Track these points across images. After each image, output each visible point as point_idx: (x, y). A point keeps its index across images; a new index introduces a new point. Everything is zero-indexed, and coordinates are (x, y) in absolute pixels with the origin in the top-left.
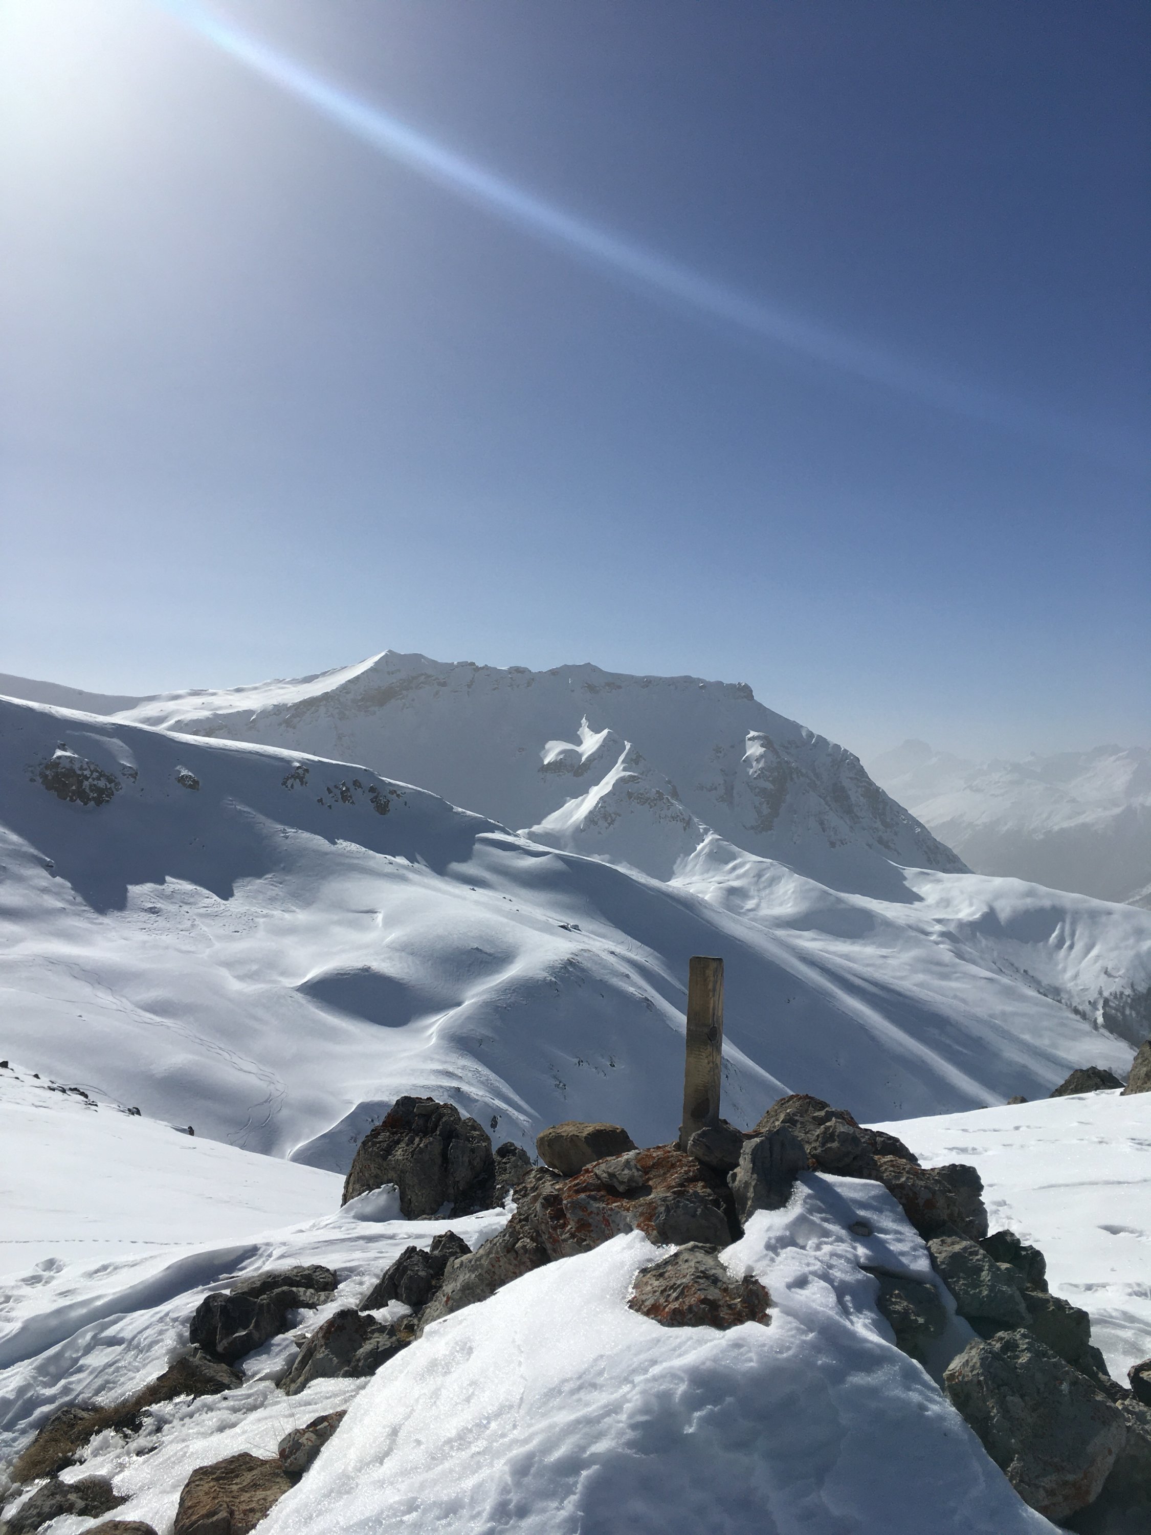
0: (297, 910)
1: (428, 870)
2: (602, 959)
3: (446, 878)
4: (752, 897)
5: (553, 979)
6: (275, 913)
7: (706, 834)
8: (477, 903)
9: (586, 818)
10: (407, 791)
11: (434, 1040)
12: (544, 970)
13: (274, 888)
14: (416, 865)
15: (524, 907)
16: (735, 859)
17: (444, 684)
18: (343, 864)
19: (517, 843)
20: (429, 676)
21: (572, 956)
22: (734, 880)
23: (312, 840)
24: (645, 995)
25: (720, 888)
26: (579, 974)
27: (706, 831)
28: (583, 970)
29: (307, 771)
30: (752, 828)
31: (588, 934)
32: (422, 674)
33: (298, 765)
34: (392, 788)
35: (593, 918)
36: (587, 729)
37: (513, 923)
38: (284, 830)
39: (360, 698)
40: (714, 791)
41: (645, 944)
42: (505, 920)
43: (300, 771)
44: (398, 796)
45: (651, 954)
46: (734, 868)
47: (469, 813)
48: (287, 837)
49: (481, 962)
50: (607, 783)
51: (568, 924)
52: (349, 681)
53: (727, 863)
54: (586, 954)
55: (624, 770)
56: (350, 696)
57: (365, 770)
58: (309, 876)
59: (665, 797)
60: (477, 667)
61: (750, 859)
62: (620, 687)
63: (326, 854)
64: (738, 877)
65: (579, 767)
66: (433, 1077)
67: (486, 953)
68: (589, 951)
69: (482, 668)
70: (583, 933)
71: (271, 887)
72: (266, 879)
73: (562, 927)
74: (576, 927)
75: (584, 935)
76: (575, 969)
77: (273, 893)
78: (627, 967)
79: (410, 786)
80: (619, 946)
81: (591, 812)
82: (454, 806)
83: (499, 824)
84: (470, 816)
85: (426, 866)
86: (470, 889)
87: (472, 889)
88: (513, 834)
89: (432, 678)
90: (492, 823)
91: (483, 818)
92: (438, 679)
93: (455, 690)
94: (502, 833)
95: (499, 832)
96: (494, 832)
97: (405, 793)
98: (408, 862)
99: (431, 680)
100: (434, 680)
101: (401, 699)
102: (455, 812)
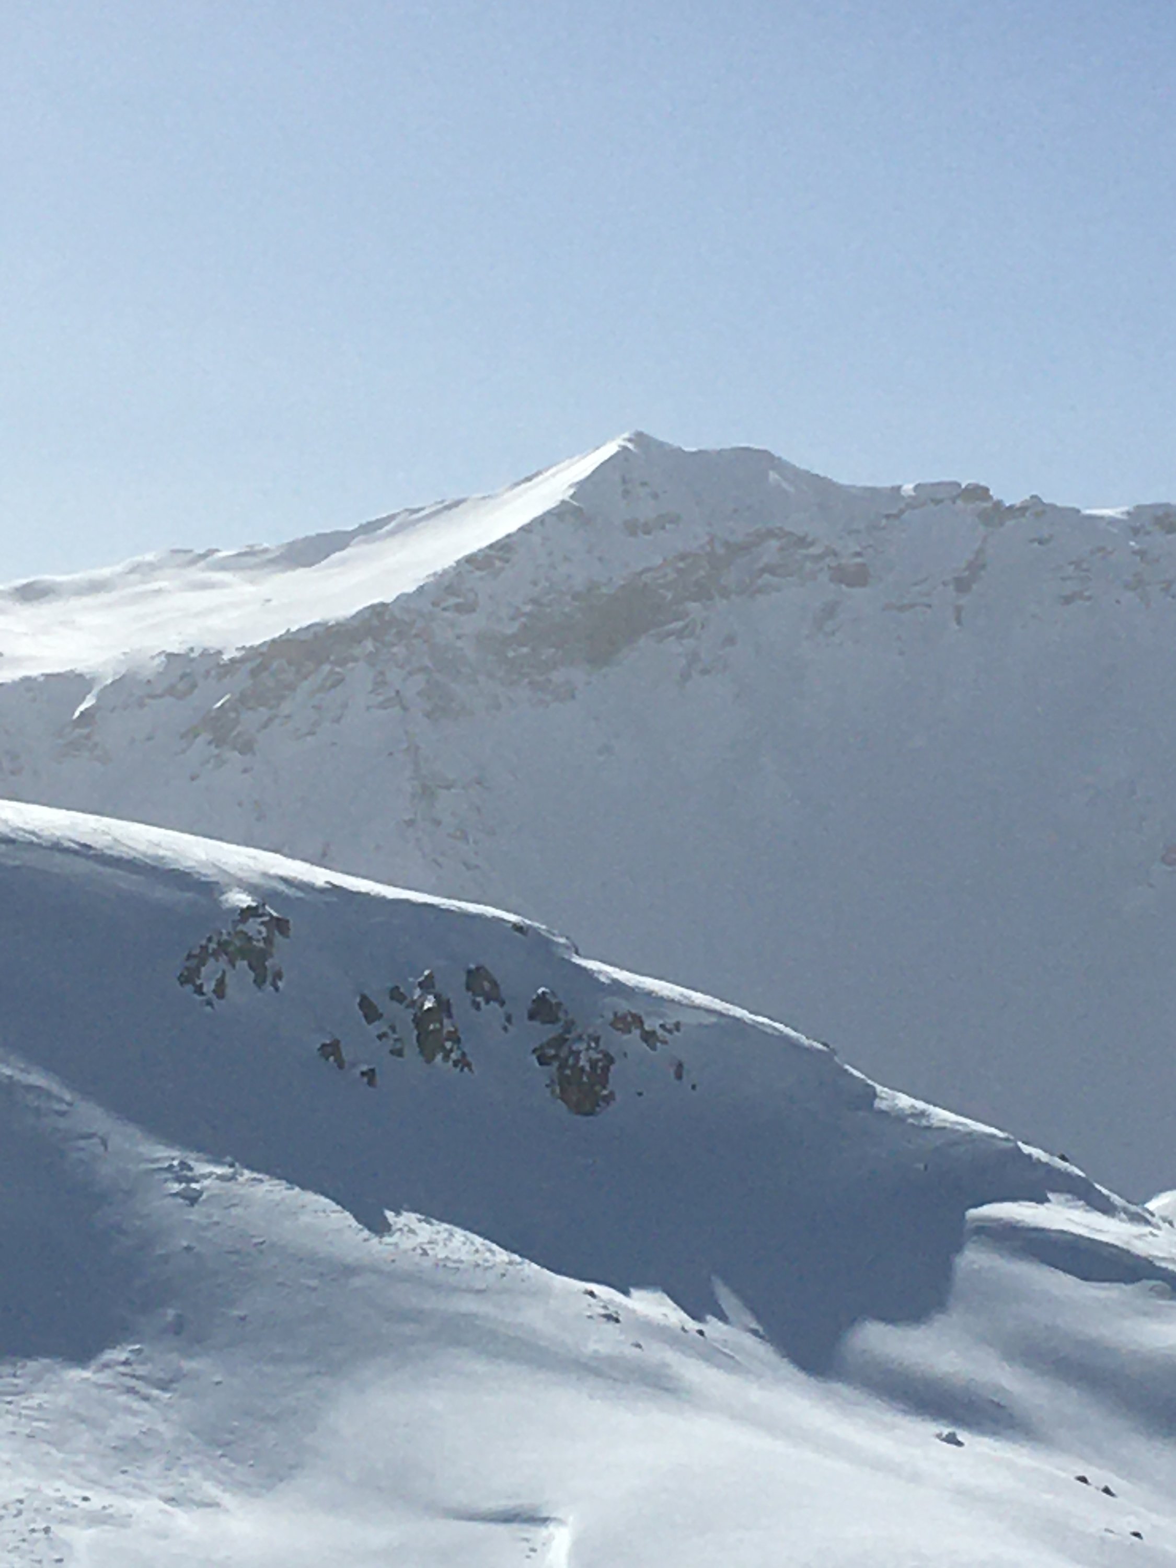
0: (226, 1499)
1: (763, 1351)
6: (137, 1506)
8: (966, 1495)
10: (687, 1018)
13: (136, 1404)
14: (714, 1327)
17: (859, 577)
18: (416, 1316)
19: (1140, 1248)
20: (802, 542)
23: (294, 1214)
29: (280, 925)
32: (771, 535)
33: (243, 900)
34: (624, 1006)
38: (184, 1165)
39: (512, 628)
43: (253, 926)
44: (649, 1037)
47: (942, 1116)
48: (193, 1199)
52: (470, 560)
56: (473, 623)
57: (518, 928)
58: (277, 1359)
60: (998, 504)
63: (350, 1271)
69: (1020, 510)
71: (123, 1399)
72: (106, 1366)
77: (131, 1426)
79: (699, 998)
82: (879, 1088)
83: (1066, 1164)
84: (944, 1128)
85: (755, 1332)
86: (939, 1436)
87: (947, 1436)
88: (1125, 1211)
89: (812, 551)
90: (1039, 1161)
91: (1001, 1139)
92: (835, 554)
93: (905, 601)
94: (1081, 1203)
95: (1067, 1200)
96: (1048, 1200)
97: (677, 1026)
98: (685, 1316)
99: (807, 557)
100: (820, 557)
101: (680, 634)
102: (882, 1112)
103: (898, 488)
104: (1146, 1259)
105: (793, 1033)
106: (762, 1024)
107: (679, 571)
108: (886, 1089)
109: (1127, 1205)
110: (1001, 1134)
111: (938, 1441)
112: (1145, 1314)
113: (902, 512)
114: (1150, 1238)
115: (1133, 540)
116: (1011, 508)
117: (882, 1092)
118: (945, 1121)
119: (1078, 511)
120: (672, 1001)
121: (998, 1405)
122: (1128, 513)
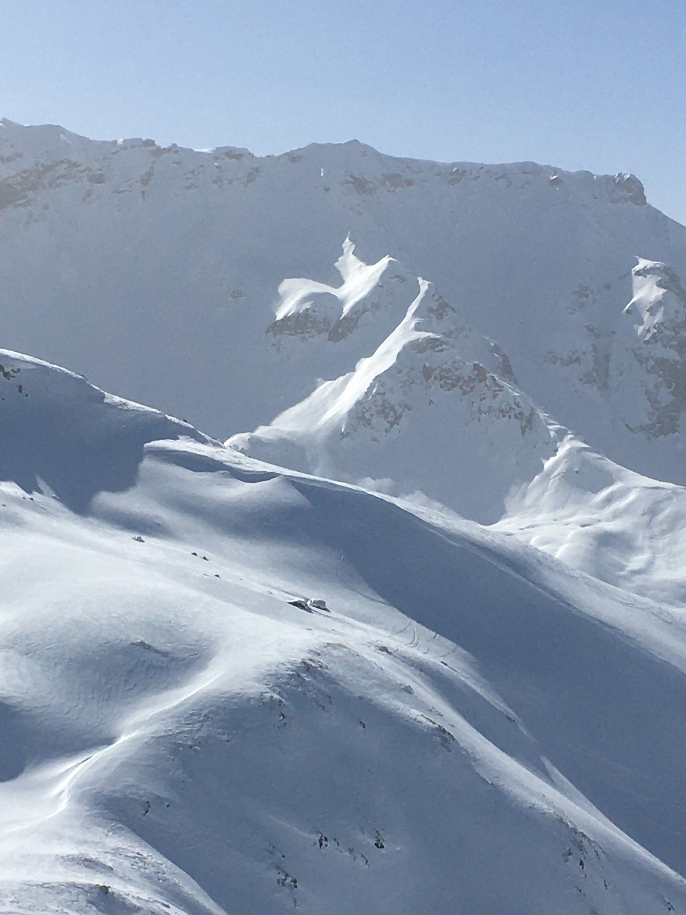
1: (58, 505)
2: (363, 660)
3: (91, 519)
4: (640, 550)
5: (276, 696)
7: (561, 440)
8: (147, 563)
9: (350, 412)
10: (23, 366)
11: (64, 804)
12: (258, 680)
14: (36, 496)
15: (227, 570)
16: (610, 483)
17: (100, 179)
19: (217, 457)
20: (76, 165)
21: (309, 656)
22: (608, 521)
24: (439, 722)
25: (586, 534)
26: (322, 687)
27: (561, 435)
28: (330, 680)
30: (642, 429)
31: (340, 616)
32: (62, 162)
35: (350, 589)
36: (352, 258)
37: (207, 598)
40: (576, 364)
41: (442, 634)
42: (193, 593)
44: (6, 375)
45: (454, 651)
46: (609, 500)
47: (132, 404)
49: (149, 668)
50: (388, 352)
51: (307, 600)
53: (596, 491)
54: (335, 653)
55: (417, 328)
59: (488, 375)
60: (158, 148)
61: (637, 484)
62: (410, 183)
64: (616, 515)
65: (339, 324)
66: (61, 869)
67: (157, 652)
68: (341, 646)
69: (168, 150)
70: (333, 614)
73: (295, 604)
74: (320, 605)
75: (335, 619)
76: (315, 678)
78: (409, 673)
79: (28, 358)
80: (396, 637)
81: (359, 403)
82: (106, 393)
83: (186, 423)
84: (134, 410)
85: (54, 498)
86: (134, 538)
87: (138, 538)
88: (211, 442)
89: (79, 168)
90: (174, 423)
91: (159, 414)
92: (91, 170)
93: (121, 189)
94: (193, 439)
95: (187, 439)
96: (178, 439)
97: (19, 370)
98: (23, 492)
99: (78, 171)
100: (83, 172)
101: (24, 205)
102: (107, 403)
103: (115, 142)
104: (219, 461)
105: (69, 372)
106: (56, 368)
107: (22, 178)
108: (109, 394)
109: (212, 440)
110: (158, 412)
111: (133, 540)
112: (219, 484)
113: (118, 151)
114: (222, 453)
115: (216, 162)
116: (164, 149)
117: (107, 395)
118: (134, 407)
119: (192, 150)
120: (16, 359)
121: (159, 525)
122: (213, 151)
